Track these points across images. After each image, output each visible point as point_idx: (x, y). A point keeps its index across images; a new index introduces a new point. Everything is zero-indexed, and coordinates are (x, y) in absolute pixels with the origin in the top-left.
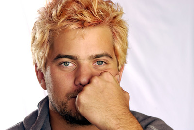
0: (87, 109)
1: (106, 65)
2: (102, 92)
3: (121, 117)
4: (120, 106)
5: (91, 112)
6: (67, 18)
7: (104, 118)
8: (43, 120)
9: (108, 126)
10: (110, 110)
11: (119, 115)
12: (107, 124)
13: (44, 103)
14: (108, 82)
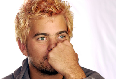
0: (53, 61)
1: (65, 38)
2: (63, 51)
3: (73, 67)
4: (72, 60)
5: (56, 63)
6: (41, 11)
7: (63, 67)
8: (24, 72)
9: (65, 72)
10: (67, 62)
11: (72, 65)
12: (64, 71)
13: (25, 61)
14: (67, 45)
